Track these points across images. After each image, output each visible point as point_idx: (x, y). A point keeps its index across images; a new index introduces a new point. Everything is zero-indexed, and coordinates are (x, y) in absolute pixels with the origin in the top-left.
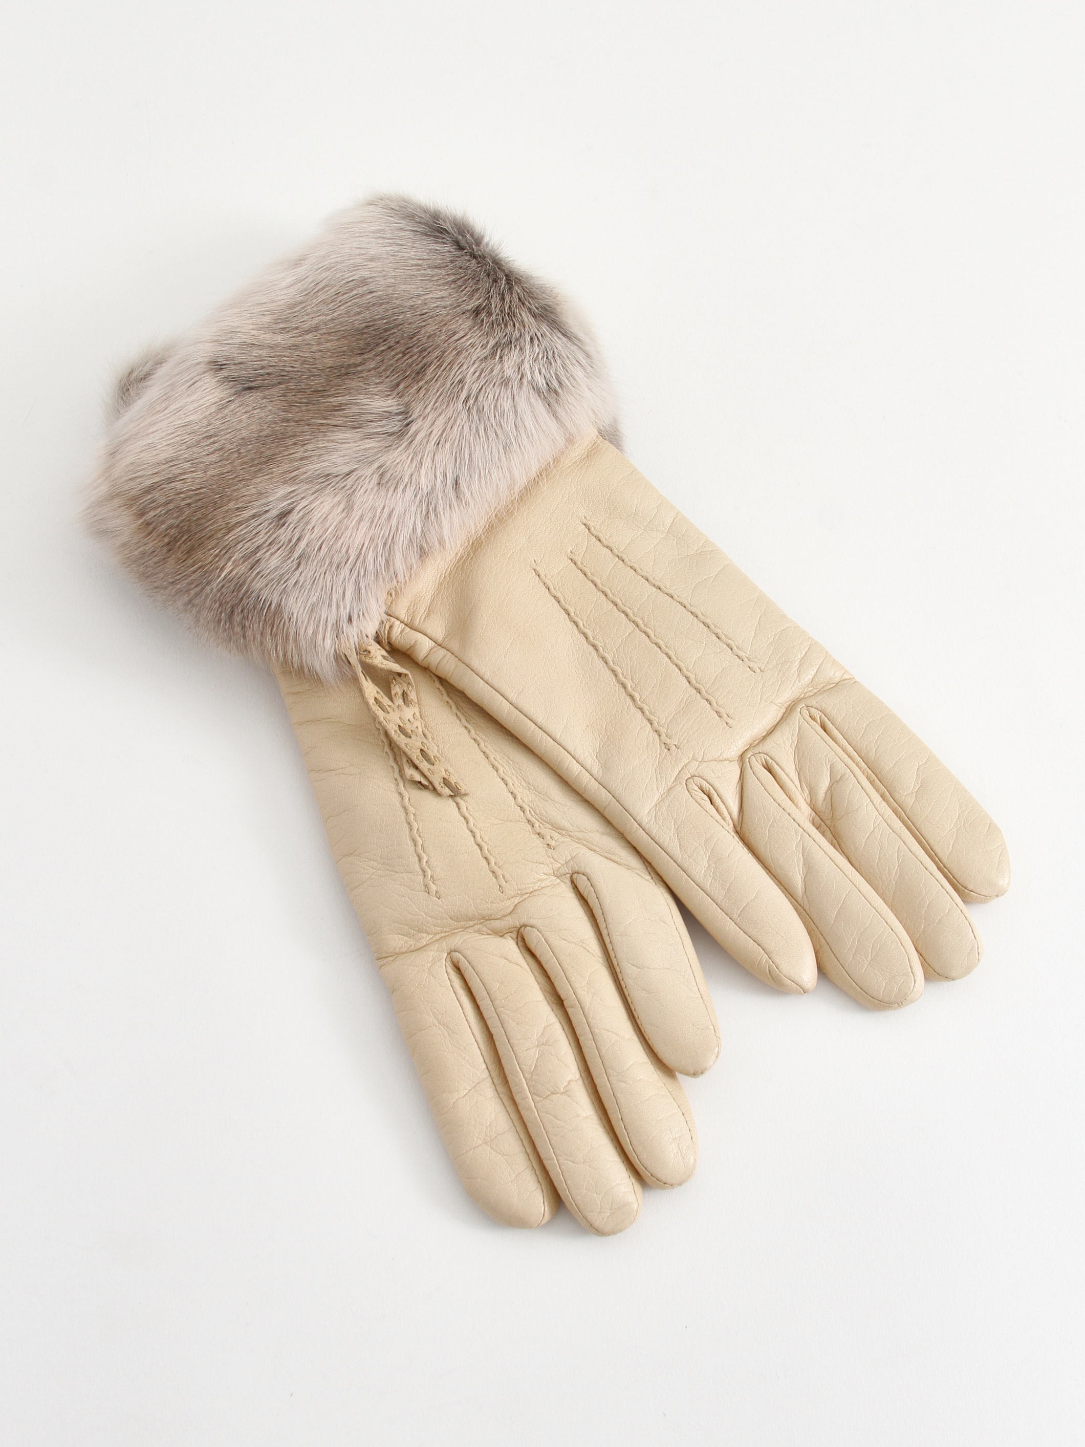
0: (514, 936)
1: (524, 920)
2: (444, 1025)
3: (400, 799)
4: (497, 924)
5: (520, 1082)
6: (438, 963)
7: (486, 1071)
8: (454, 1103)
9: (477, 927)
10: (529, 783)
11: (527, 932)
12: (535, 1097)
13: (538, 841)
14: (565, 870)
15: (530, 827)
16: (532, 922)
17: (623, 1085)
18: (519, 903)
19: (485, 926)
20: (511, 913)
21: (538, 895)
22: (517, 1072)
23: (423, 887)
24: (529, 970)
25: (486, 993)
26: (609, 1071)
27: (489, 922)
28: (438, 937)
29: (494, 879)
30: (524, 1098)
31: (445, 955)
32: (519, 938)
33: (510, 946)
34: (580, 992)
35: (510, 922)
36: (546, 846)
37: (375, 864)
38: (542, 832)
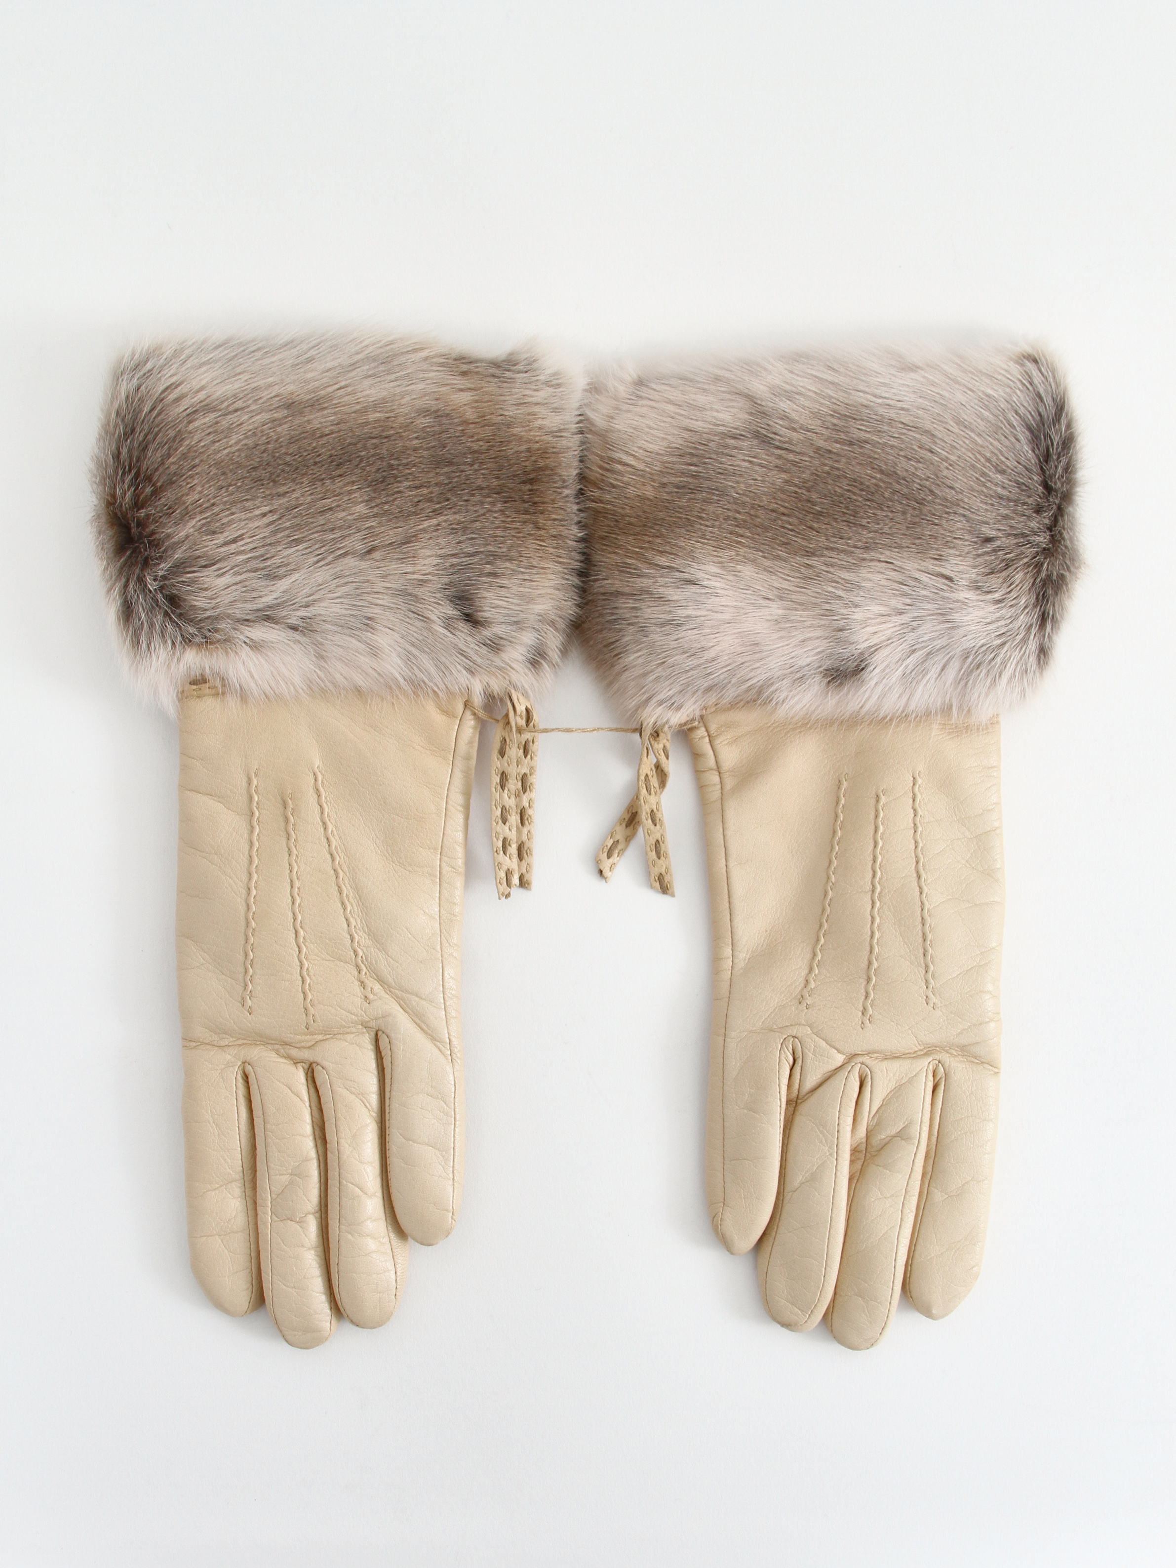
0: (306, 1067)
1: (318, 1059)
2: (217, 1125)
3: (246, 909)
4: (294, 1052)
5: (266, 1197)
6: (231, 1069)
7: (241, 1174)
8: (204, 1193)
9: (276, 1047)
10: (370, 930)
11: (318, 1069)
12: (274, 1217)
13: (358, 990)
14: (373, 1024)
15: (356, 973)
16: (325, 1063)
17: (350, 1236)
18: (321, 1041)
19: (284, 1049)
20: (309, 1047)
21: (340, 1039)
22: (266, 1189)
23: (240, 999)
24: (307, 1104)
25: (261, 1113)
26: (343, 1220)
27: (288, 1047)
28: (240, 1042)
29: (305, 1016)
30: (265, 1213)
31: (239, 1063)
32: (310, 1070)
33: (300, 1076)
34: (342, 1141)
35: (306, 1055)
36: (363, 997)
37: (207, 956)
38: (366, 981)
